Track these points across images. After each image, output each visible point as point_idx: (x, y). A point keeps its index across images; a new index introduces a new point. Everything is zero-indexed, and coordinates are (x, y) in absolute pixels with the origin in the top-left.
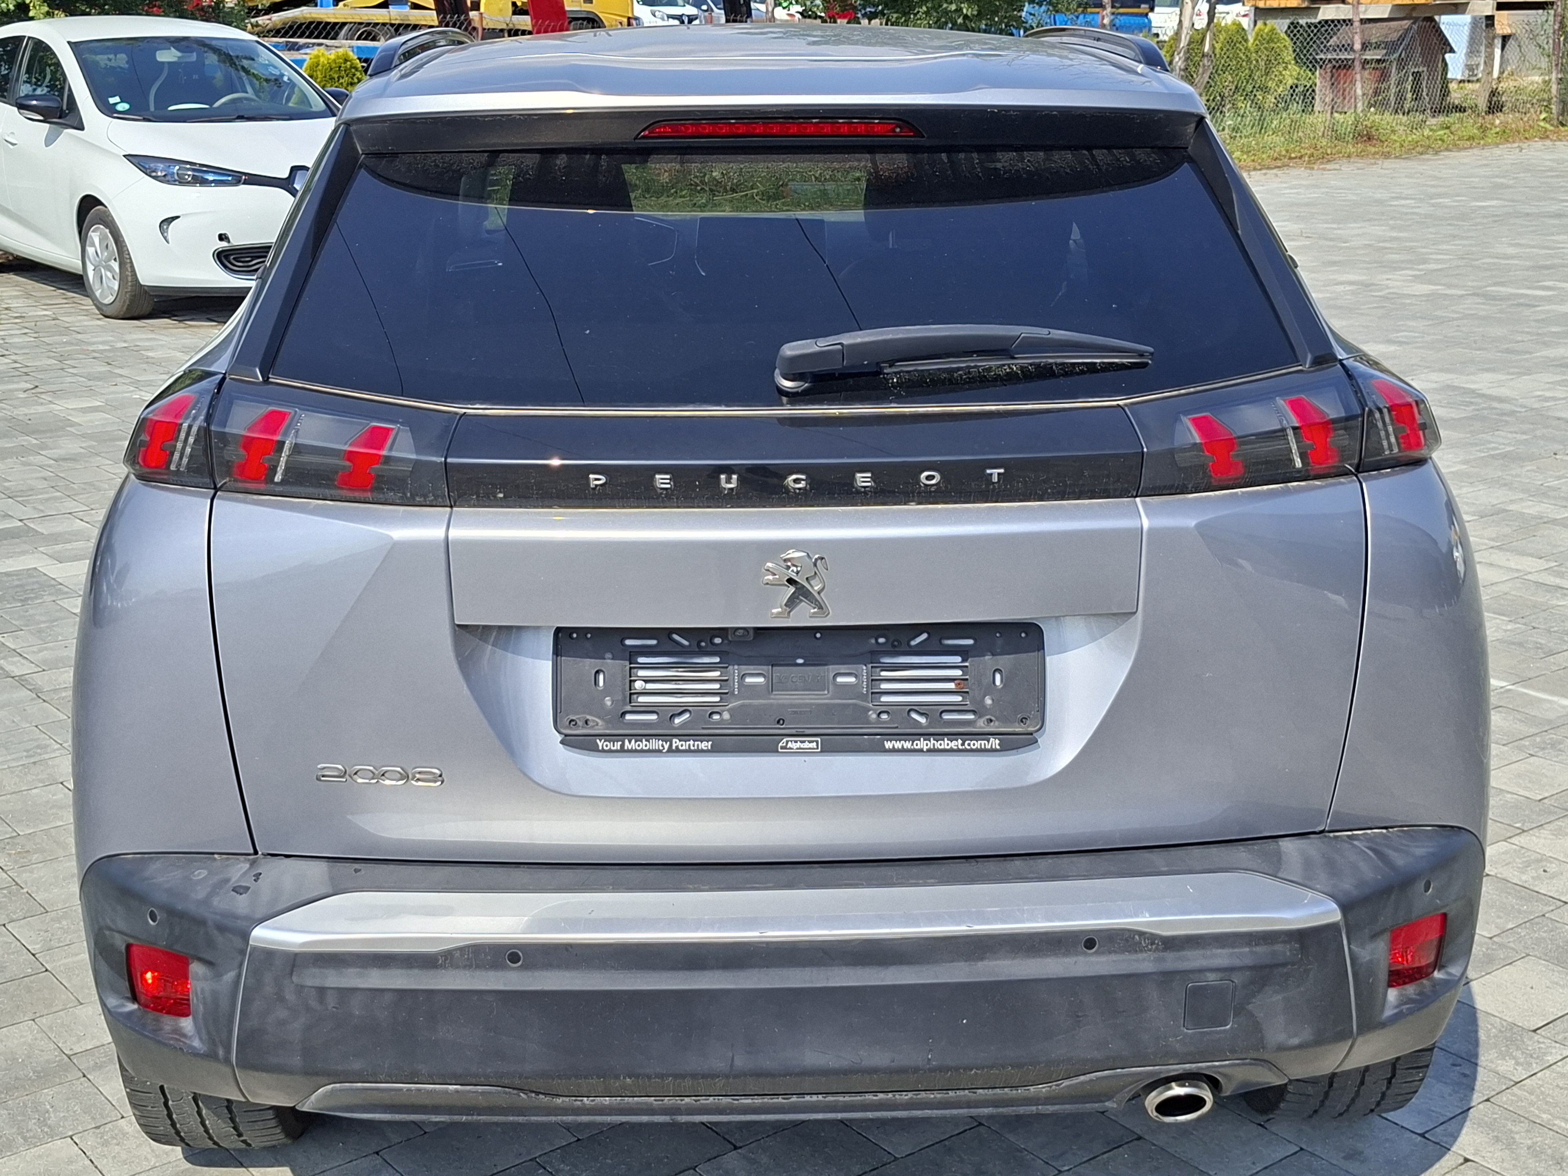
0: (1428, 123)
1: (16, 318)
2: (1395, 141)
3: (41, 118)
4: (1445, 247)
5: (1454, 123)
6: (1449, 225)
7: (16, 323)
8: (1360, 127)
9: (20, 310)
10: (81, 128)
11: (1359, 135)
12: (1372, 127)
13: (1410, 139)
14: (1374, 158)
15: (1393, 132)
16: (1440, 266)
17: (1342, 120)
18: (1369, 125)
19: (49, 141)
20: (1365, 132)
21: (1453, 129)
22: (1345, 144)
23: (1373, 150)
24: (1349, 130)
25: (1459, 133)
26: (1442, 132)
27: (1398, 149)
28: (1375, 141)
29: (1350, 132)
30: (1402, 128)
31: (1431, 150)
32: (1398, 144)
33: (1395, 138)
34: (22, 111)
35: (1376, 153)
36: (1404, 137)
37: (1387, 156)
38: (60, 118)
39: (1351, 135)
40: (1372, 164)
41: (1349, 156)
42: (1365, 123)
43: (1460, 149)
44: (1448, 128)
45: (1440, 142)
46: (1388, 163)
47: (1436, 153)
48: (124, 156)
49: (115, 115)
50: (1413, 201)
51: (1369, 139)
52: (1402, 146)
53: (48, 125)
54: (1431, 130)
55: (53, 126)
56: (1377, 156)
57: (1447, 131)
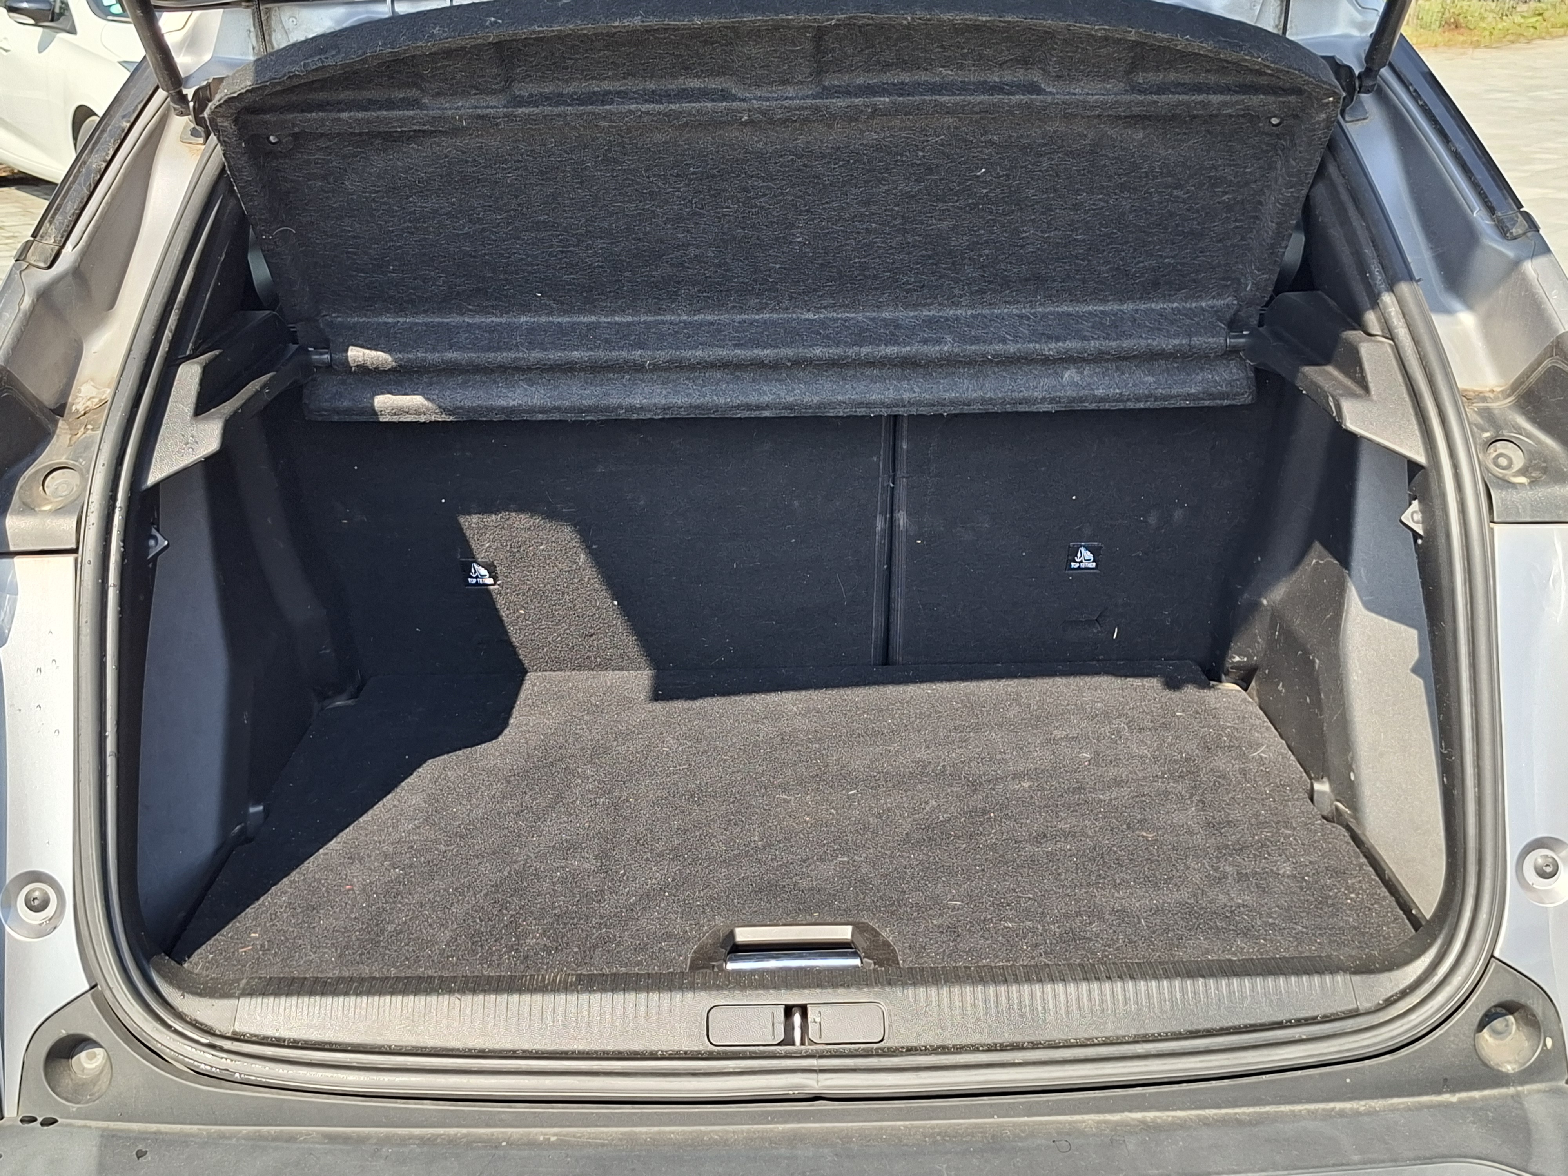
0: (1518, 9)
1: (8, 238)
2: (1485, 29)
3: (32, 22)
4: (1550, 145)
5: (1547, 10)
6: (1552, 120)
7: (6, 244)
8: (1447, 15)
9: (13, 229)
10: (73, 31)
11: (1446, 22)
12: (1459, 14)
13: (1500, 26)
14: (1463, 48)
15: (1483, 19)
16: (1548, 167)
17: (1427, 8)
18: (1457, 13)
19: (42, 48)
20: (1452, 20)
21: (1546, 15)
22: (1431, 33)
23: (1461, 38)
24: (1434, 17)
25: (1552, 19)
26: (1534, 19)
27: (1487, 37)
28: (1462, 30)
29: (1436, 20)
30: (1491, 15)
31: (1522, 38)
32: (1487, 33)
33: (1484, 25)
34: (12, 14)
35: (1464, 42)
36: (1494, 23)
37: (1476, 45)
38: (52, 20)
39: (1438, 23)
40: (1461, 54)
41: (1436, 46)
42: (1452, 11)
43: (1553, 38)
44: (1540, 14)
45: (1532, 30)
46: (1480, 53)
47: (1529, 42)
48: (120, 63)
49: (110, 18)
50: (1508, 95)
51: (1456, 27)
52: (1491, 34)
53: (40, 30)
54: (1523, 17)
55: (46, 30)
56: (1466, 45)
57: (1540, 18)
